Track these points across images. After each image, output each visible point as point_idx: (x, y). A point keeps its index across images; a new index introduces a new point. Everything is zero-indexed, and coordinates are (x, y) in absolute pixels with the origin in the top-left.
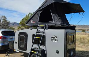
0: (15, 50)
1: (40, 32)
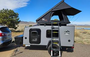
0: (25, 45)
1: (54, 28)
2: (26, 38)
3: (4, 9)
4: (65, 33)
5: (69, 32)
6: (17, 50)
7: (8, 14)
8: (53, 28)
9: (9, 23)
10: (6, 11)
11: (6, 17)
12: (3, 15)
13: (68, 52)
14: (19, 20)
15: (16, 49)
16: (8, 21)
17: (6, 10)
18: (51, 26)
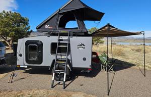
0: (20, 65)
1: (62, 40)
2: (21, 55)
3: (4, 12)
4: (78, 48)
5: (84, 45)
6: (14, 74)
7: (12, 19)
8: (60, 40)
9: (12, 34)
10: (9, 14)
11: (7, 25)
12: (2, 22)
13: (87, 77)
14: (30, 30)
15: (11, 73)
16: (10, 31)
17: (7, 12)
18: (57, 37)
